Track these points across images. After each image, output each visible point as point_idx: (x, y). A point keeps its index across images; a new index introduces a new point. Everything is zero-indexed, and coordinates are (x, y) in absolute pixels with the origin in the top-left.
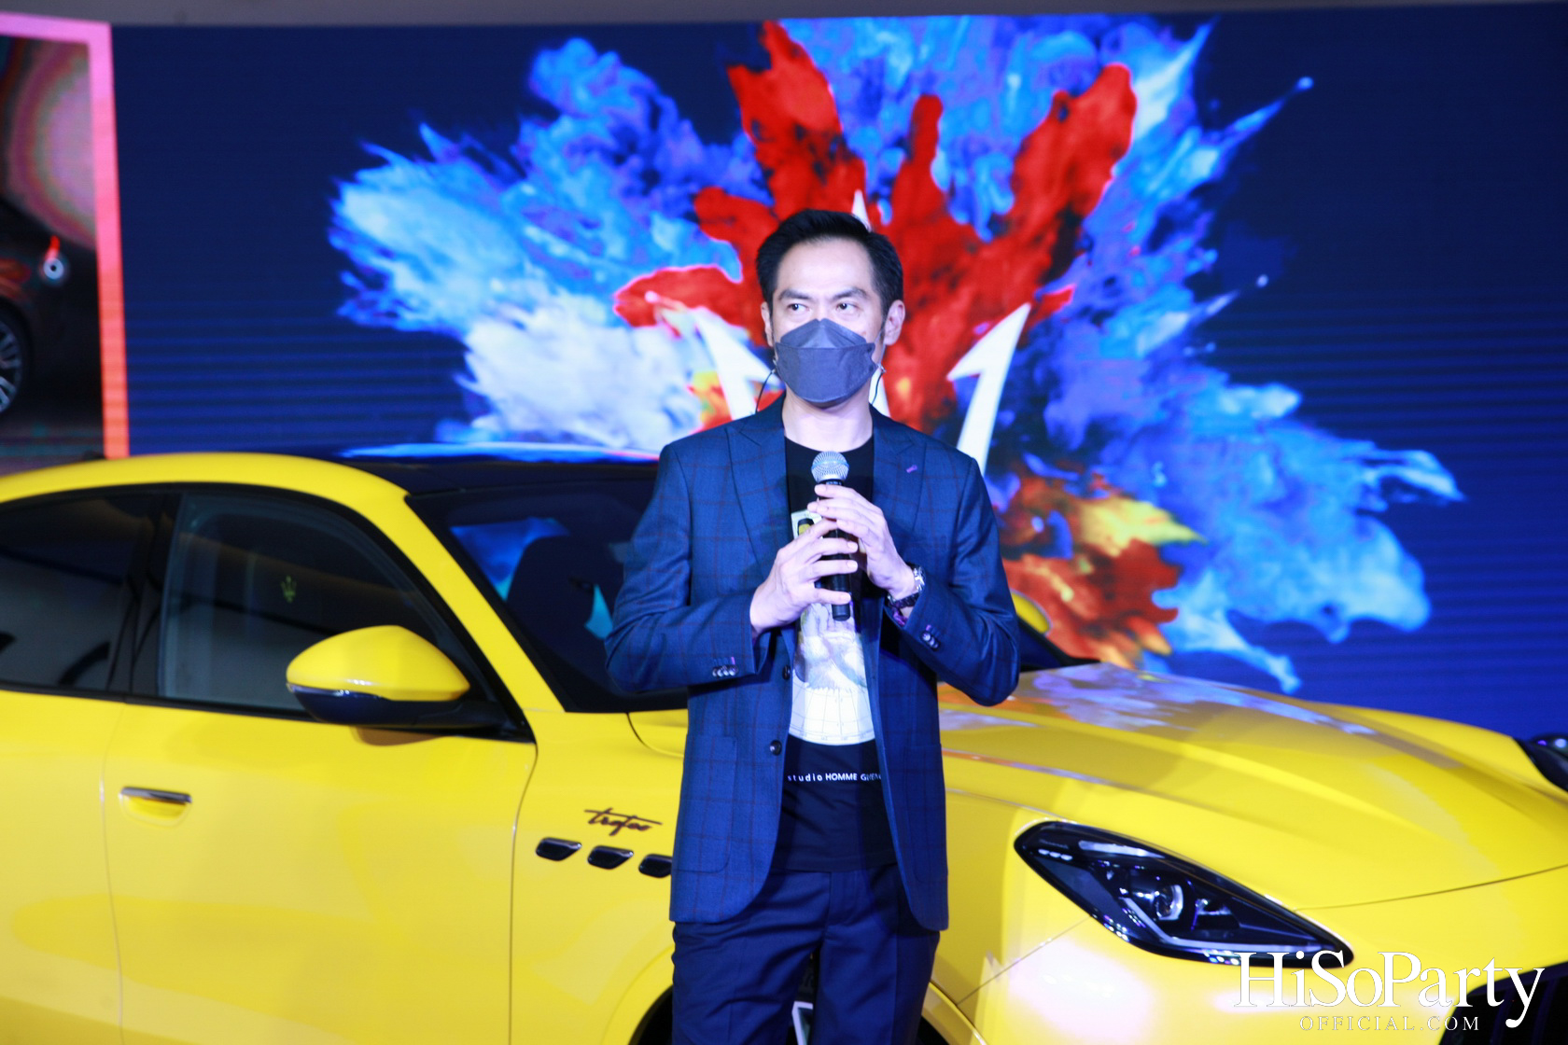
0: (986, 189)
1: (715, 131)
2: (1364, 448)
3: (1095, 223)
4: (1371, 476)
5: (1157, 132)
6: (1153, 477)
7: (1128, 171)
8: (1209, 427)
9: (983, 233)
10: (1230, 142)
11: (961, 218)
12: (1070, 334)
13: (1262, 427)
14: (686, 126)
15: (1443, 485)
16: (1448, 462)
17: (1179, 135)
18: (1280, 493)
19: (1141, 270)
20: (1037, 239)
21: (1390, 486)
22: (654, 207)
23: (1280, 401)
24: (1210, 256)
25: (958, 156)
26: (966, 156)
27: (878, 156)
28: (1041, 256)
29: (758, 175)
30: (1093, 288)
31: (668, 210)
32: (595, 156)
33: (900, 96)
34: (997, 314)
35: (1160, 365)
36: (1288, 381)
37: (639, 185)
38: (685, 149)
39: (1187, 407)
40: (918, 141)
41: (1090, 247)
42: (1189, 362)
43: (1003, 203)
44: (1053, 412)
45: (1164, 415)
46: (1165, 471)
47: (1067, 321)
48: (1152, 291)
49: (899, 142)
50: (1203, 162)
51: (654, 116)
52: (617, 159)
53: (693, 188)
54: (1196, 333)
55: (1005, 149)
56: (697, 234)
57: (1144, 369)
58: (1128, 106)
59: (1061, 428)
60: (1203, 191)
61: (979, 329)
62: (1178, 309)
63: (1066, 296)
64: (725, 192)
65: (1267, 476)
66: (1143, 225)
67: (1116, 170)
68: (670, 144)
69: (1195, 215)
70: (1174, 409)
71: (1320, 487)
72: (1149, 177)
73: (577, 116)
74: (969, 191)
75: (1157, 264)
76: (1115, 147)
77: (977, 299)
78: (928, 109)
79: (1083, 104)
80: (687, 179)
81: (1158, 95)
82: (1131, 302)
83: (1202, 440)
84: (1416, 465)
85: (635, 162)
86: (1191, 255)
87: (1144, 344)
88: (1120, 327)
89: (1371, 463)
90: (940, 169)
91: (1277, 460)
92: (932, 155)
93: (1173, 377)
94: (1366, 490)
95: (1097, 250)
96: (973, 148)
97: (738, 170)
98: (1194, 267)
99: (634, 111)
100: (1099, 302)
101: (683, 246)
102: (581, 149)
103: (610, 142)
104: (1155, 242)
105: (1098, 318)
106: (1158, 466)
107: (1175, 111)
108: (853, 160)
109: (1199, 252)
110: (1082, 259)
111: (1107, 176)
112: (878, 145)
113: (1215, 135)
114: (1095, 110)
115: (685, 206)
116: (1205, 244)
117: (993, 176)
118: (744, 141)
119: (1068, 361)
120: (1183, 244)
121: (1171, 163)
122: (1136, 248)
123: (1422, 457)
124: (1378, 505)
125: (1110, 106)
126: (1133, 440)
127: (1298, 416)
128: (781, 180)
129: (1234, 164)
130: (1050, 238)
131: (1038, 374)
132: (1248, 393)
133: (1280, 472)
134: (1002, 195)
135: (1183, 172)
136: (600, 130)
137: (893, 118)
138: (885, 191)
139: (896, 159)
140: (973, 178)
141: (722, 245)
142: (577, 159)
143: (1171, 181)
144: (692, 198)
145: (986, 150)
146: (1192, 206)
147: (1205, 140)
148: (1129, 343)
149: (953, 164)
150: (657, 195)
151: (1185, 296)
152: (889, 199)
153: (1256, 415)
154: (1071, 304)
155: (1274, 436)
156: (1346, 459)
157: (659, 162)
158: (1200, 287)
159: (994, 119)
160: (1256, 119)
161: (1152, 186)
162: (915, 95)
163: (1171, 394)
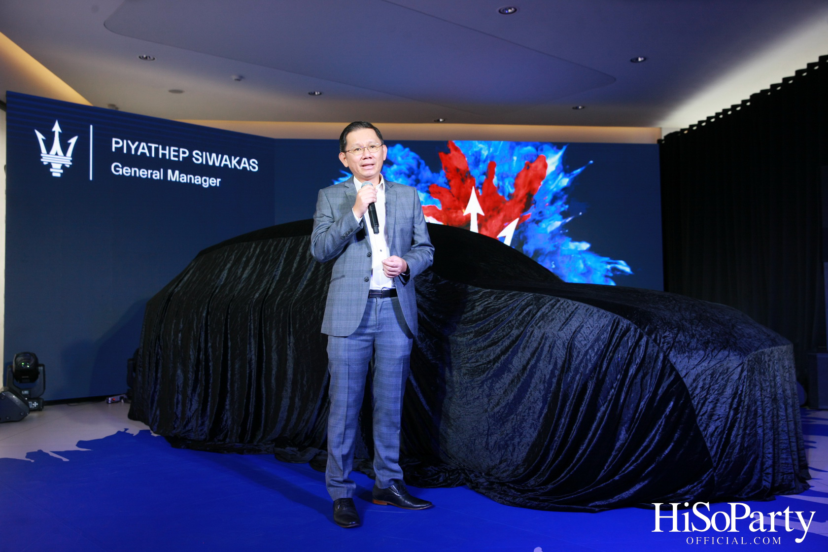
0: (507, 187)
1: (435, 169)
2: (607, 259)
3: (536, 197)
4: (609, 267)
5: (553, 173)
6: (552, 266)
7: (545, 184)
8: (566, 253)
9: (507, 199)
10: (572, 177)
11: (501, 194)
12: (530, 226)
13: (581, 252)
14: (427, 168)
15: (627, 269)
16: (629, 264)
17: (559, 174)
18: (585, 271)
19: (549, 209)
20: (521, 201)
21: (614, 269)
22: (418, 189)
23: (585, 246)
24: (567, 207)
25: (500, 178)
26: (502, 178)
27: (479, 177)
28: (522, 205)
29: (446, 181)
30: (536, 214)
31: (422, 190)
32: (403, 175)
33: (485, 161)
34: (510, 221)
35: (554, 235)
36: (588, 241)
37: (414, 183)
38: (427, 174)
39: (560, 247)
40: (489, 173)
41: (535, 203)
42: (561, 235)
43: (512, 191)
44: (525, 247)
45: (554, 249)
46: (554, 264)
47: (529, 223)
48: (552, 215)
49: (484, 174)
50: (565, 182)
51: (419, 165)
52: (409, 176)
53: (429, 184)
54: (563, 227)
55: (512, 176)
56: (429, 197)
57: (549, 236)
58: (545, 166)
59: (527, 251)
60: (565, 189)
61: (505, 224)
62: (558, 220)
63: (529, 216)
64: (437, 186)
65: (582, 266)
66: (549, 198)
67: (542, 183)
68: (423, 172)
69: (563, 196)
70: (557, 247)
71: (596, 269)
72: (550, 185)
73: (398, 164)
74: (503, 187)
75: (553, 208)
76: (542, 177)
77: (505, 216)
78: (492, 165)
79: (533, 165)
80: (427, 182)
81: (553, 163)
82: (546, 218)
83: (565, 256)
84: (621, 264)
85: (413, 177)
86: (562, 206)
87: (550, 229)
88: (543, 225)
89: (609, 263)
90: (495, 181)
91: (584, 262)
92: (493, 178)
93: (557, 239)
94: (608, 270)
95: (537, 204)
96: (504, 176)
97: (441, 180)
98: (563, 209)
99: (413, 163)
100: (538, 218)
101: (426, 199)
102: (399, 173)
103: (407, 172)
104: (552, 202)
105: (537, 222)
106: (553, 262)
107: (557, 168)
108: (472, 178)
109: (564, 205)
110: (533, 206)
111: (540, 184)
112: (479, 174)
113: (568, 175)
114: (536, 167)
115: (426, 189)
116: (566, 203)
117: (509, 183)
118: (443, 172)
119: (529, 233)
120: (560, 203)
121: (557, 181)
122: (547, 204)
123: (622, 262)
124: (611, 275)
125: (540, 166)
126: (547, 255)
127: (589, 250)
128: (452, 183)
129: (573, 182)
130: (525, 200)
131: (521, 237)
132: (577, 243)
133: (585, 265)
134: (512, 188)
135: (559, 184)
136: (404, 168)
137: (483, 167)
138: (480, 186)
139: (484, 178)
140: (504, 183)
141: (436, 200)
142: (398, 176)
143: (557, 186)
144: (428, 187)
145: (507, 177)
146: (562, 193)
147: (565, 176)
148: (546, 228)
149: (498, 180)
150: (419, 186)
151: (560, 217)
152: (481, 188)
153: (579, 249)
154: (530, 218)
155: (584, 255)
156: (602, 262)
157: (420, 177)
158: (564, 215)
159: (510, 169)
160: (579, 170)
161: (552, 187)
162: (489, 161)
163: (556, 243)
